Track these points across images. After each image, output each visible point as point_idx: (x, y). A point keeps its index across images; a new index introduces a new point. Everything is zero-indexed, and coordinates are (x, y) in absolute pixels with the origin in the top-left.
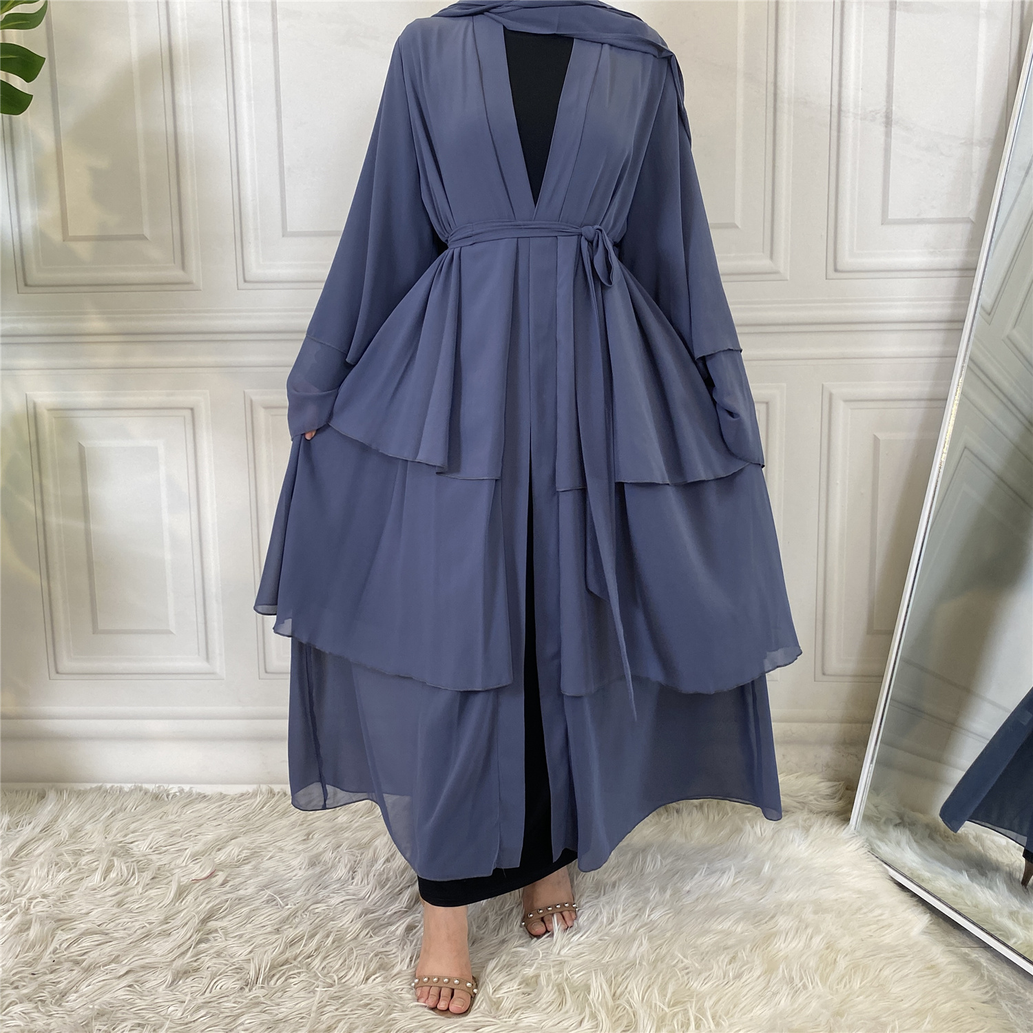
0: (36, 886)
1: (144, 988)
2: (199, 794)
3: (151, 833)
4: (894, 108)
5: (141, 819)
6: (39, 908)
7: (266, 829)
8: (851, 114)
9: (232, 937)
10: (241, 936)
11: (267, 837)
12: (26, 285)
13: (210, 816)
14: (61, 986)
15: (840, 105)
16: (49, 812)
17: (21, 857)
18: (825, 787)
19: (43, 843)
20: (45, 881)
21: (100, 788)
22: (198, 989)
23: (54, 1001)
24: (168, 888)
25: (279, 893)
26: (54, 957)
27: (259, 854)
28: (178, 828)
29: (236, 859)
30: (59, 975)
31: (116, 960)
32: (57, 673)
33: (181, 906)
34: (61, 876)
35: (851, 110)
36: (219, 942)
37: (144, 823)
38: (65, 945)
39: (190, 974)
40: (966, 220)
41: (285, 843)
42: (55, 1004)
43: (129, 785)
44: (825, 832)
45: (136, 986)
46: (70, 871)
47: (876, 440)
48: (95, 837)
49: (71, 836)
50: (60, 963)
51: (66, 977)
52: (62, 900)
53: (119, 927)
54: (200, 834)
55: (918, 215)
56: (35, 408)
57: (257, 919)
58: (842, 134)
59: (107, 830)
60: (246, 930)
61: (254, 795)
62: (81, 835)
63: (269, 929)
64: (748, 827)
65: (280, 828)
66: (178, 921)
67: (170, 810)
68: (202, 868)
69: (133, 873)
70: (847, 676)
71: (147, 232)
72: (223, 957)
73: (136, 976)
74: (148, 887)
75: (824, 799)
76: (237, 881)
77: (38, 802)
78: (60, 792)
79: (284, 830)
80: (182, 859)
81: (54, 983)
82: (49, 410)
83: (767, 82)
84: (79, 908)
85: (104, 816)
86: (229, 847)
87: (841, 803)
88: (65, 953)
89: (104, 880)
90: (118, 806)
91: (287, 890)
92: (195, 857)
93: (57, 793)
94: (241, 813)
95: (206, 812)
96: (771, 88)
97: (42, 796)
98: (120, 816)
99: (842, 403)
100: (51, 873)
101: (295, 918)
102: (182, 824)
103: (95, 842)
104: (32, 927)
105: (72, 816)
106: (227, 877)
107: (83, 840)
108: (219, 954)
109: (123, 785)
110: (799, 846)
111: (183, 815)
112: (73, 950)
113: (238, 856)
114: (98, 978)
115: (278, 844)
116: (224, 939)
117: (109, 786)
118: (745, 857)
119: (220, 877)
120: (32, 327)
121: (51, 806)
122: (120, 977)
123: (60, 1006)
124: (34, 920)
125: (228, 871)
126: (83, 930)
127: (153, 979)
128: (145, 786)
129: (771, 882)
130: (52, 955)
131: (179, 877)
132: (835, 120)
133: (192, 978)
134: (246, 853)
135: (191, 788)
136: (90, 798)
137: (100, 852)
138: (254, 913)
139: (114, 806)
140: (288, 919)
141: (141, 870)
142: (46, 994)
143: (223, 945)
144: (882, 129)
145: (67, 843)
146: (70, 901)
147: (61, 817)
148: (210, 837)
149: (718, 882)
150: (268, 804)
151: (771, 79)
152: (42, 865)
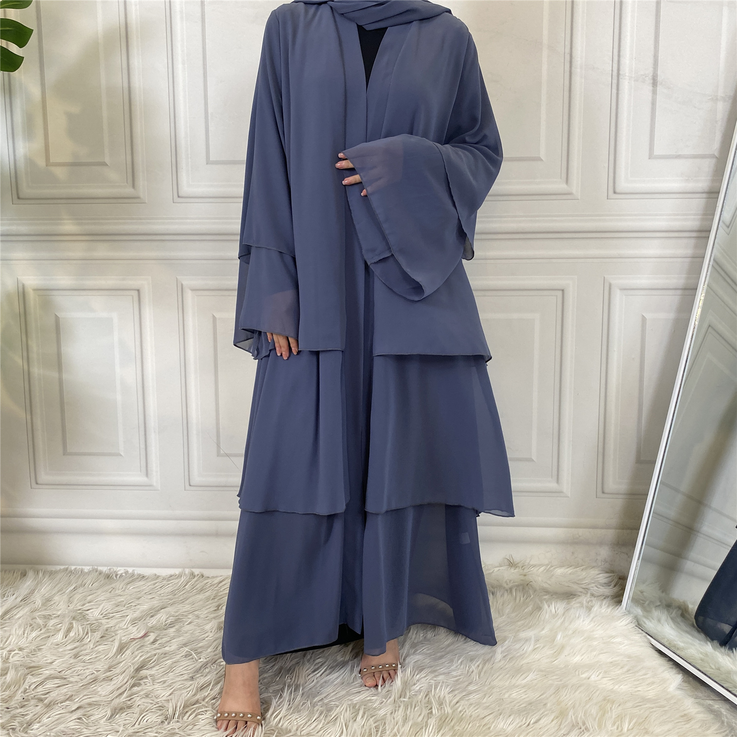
0: (14, 641)
1: (90, 721)
2: (139, 575)
3: (103, 603)
4: (659, 73)
5: (96, 593)
6: (16, 658)
7: (187, 601)
8: (627, 77)
9: (158, 683)
10: (164, 682)
11: (187, 608)
12: (19, 198)
13: (146, 592)
14: (28, 718)
15: (619, 70)
16: (29, 586)
17: (5, 620)
18: (602, 578)
19: (22, 609)
20: (21, 638)
21: (67, 569)
22: (131, 721)
23: (22, 729)
24: (113, 645)
25: (195, 650)
26: (24, 696)
27: (181, 620)
28: (122, 600)
29: (164, 624)
30: (27, 710)
31: (70, 698)
32: (37, 483)
33: (121, 658)
34: (34, 634)
35: (627, 74)
36: (147, 687)
37: (98, 596)
38: (33, 687)
39: (125, 710)
40: (712, 156)
41: (200, 613)
42: (23, 731)
43: (88, 568)
44: (603, 611)
45: (84, 719)
46: (41, 630)
47: (644, 319)
48: (61, 605)
49: (43, 605)
50: (28, 700)
51: (32, 710)
52: (33, 652)
53: (75, 674)
54: (138, 604)
55: (676, 152)
56: (24, 289)
57: (177, 669)
58: (620, 92)
59: (70, 601)
60: (168, 677)
61: (180, 576)
62: (51, 604)
63: (186, 677)
64: (546, 606)
65: (198, 601)
66: (117, 670)
67: (118, 586)
68: (139, 629)
69: (87, 633)
70: (621, 494)
71: (107, 160)
72: (150, 698)
73: (84, 712)
74: (98, 643)
75: (603, 586)
76: (165, 640)
77: (20, 579)
78: (37, 572)
79: (201, 603)
80: (124, 623)
81: (23, 715)
82: (34, 290)
83: (565, 53)
84: (45, 659)
85: (69, 590)
86: (159, 615)
87: (616, 589)
88: (33, 692)
89: (66, 638)
90: (79, 582)
91: (201, 647)
92: (134, 622)
93: (35, 572)
94: (170, 589)
95: (144, 588)
96: (568, 57)
97: (24, 575)
98: (81, 590)
99: (618, 292)
100: (26, 632)
101: (205, 669)
102: (125, 597)
103: (61, 609)
104: (9, 673)
105: (45, 589)
106: (157, 637)
107: (52, 608)
108: (147, 696)
109: (83, 567)
110: (583, 621)
111: (127, 591)
112: (38, 691)
113: (165, 622)
114: (56, 712)
115: (196, 613)
116: (151, 684)
117: (73, 568)
118: (543, 629)
119: (152, 637)
120: (24, 229)
121: (30, 582)
122: (72, 712)
123: (26, 732)
124: (10, 668)
125: (158, 632)
126: (47, 675)
127: (97, 713)
128: (100, 568)
129: (563, 648)
130: (23, 694)
131: (121, 636)
132: (615, 81)
133: (126, 713)
134: (172, 619)
135: (134, 570)
136: (59, 576)
137: (64, 616)
138: (175, 664)
139: (76, 583)
140: (200, 669)
141: (93, 631)
142: (16, 723)
143: (150, 688)
144: (651, 88)
145: (40, 610)
146: (39, 653)
147: (37, 590)
148: (145, 607)
149: (523, 647)
150: (190, 583)
151: (568, 50)
152: (20, 626)
